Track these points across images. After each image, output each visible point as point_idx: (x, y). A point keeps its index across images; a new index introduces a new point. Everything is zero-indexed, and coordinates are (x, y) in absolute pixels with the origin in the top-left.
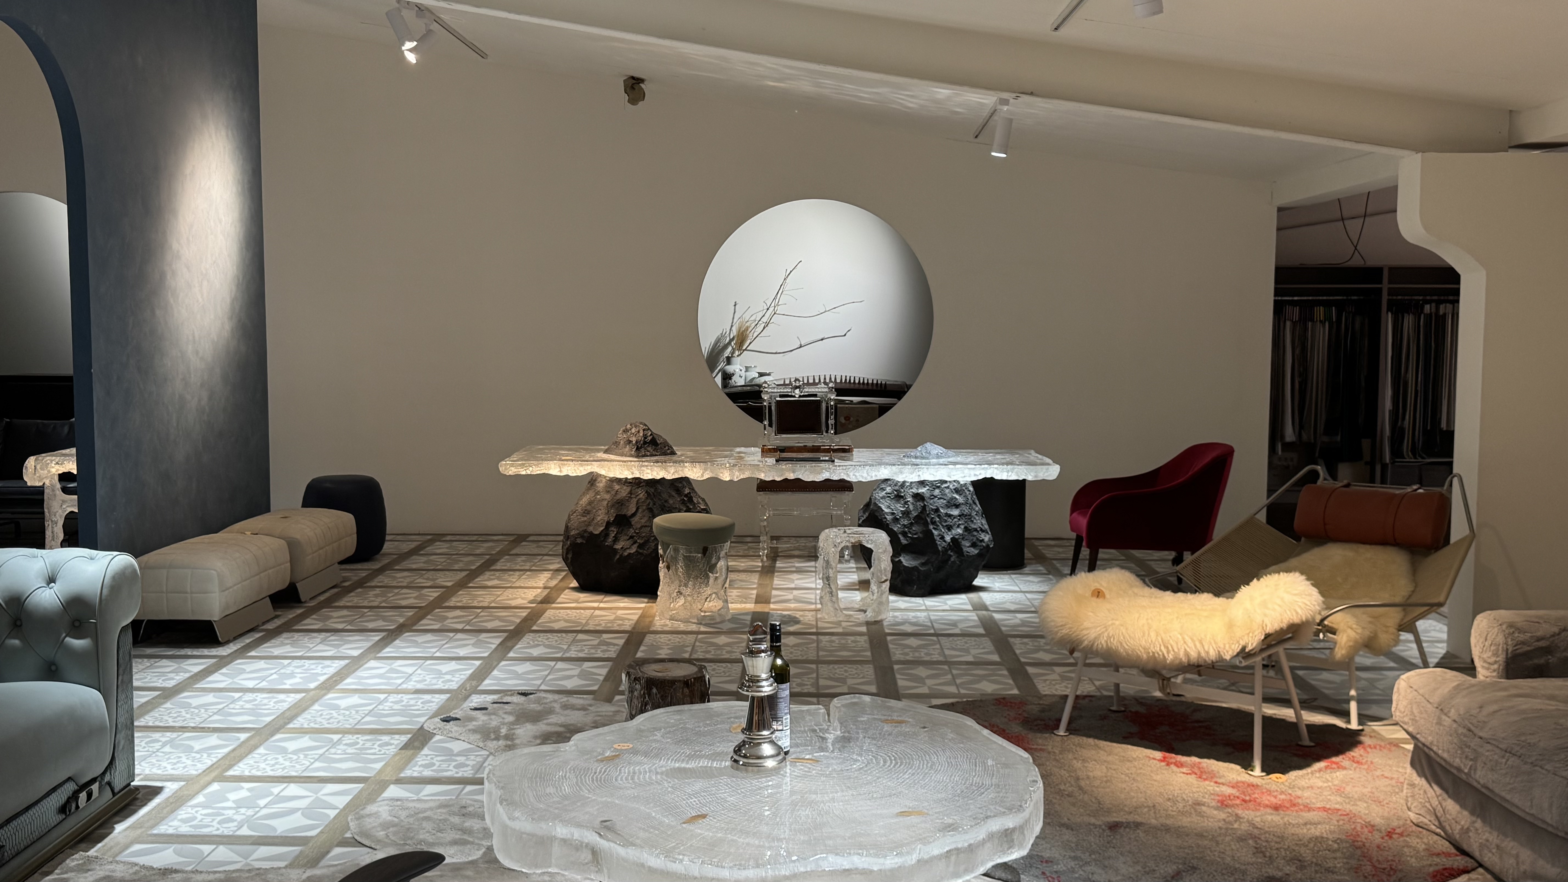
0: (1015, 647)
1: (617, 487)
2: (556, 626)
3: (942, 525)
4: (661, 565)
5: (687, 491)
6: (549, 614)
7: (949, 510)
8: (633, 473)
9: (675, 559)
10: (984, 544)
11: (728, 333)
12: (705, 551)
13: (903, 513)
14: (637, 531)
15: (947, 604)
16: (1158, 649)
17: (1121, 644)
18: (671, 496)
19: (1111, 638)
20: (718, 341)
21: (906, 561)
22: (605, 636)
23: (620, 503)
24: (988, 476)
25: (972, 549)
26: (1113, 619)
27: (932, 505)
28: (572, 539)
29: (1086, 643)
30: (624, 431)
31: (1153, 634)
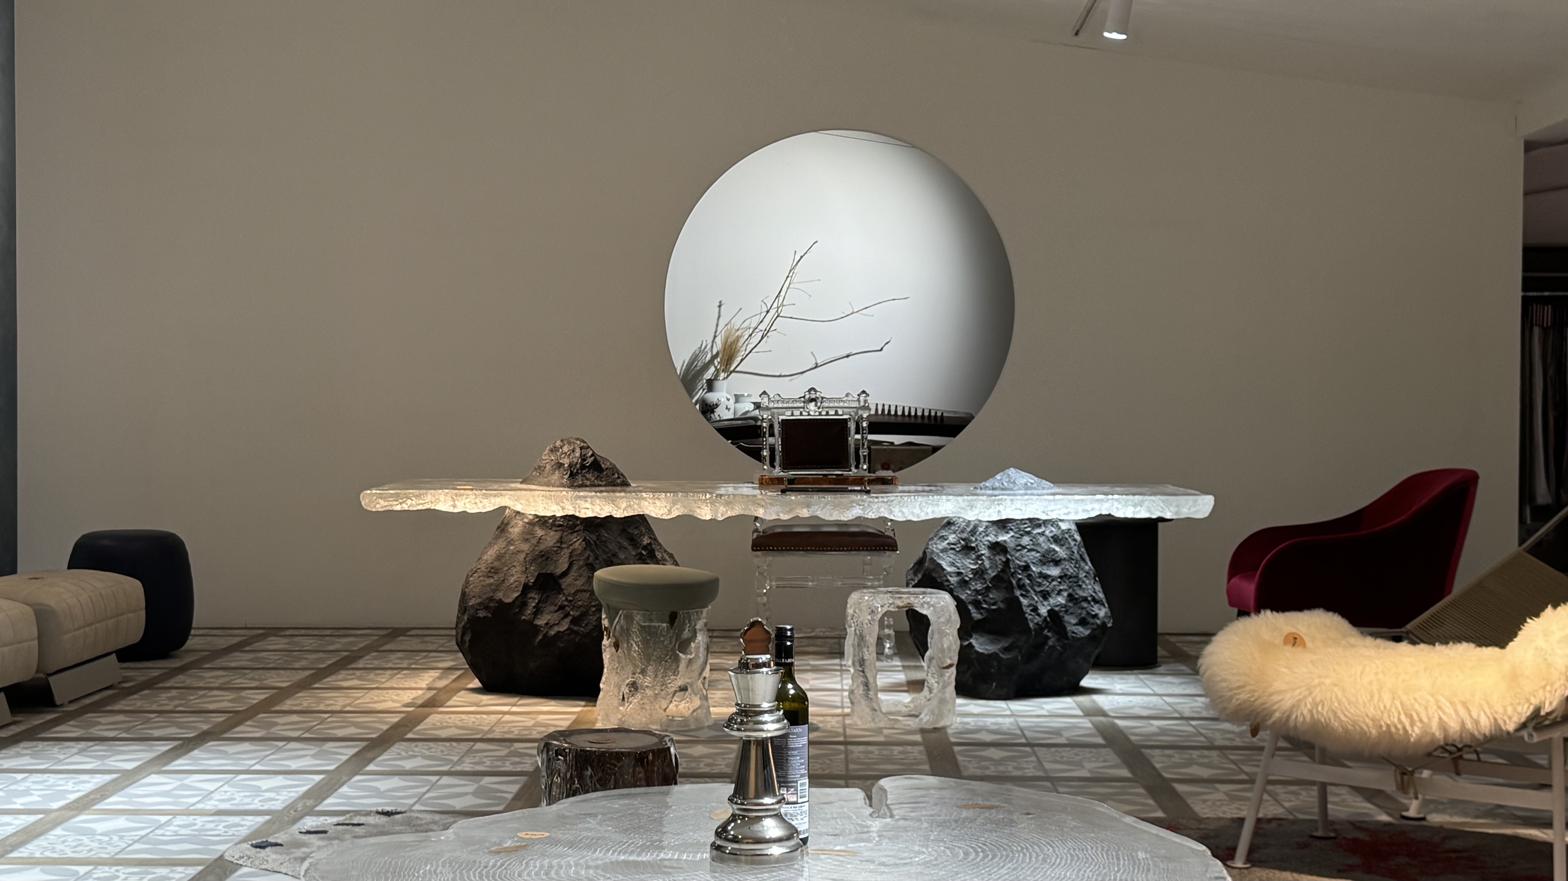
0: (1153, 761)
1: (540, 532)
2: (443, 734)
3: (1035, 591)
4: (605, 642)
5: (646, 541)
6: (434, 719)
7: (1045, 567)
8: (563, 509)
9: (626, 632)
10: (1098, 622)
11: (708, 347)
12: (673, 618)
13: (975, 572)
14: (569, 598)
15: (1043, 709)
16: (1396, 720)
17: (1335, 714)
18: (621, 547)
19: (1317, 705)
20: (695, 358)
21: (980, 645)
22: (517, 745)
23: (544, 557)
24: (1105, 512)
25: (1081, 629)
26: (1320, 677)
27: (1020, 559)
28: (472, 612)
29: (1277, 715)
30: (552, 451)
31: (1387, 697)
